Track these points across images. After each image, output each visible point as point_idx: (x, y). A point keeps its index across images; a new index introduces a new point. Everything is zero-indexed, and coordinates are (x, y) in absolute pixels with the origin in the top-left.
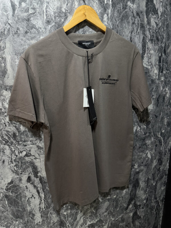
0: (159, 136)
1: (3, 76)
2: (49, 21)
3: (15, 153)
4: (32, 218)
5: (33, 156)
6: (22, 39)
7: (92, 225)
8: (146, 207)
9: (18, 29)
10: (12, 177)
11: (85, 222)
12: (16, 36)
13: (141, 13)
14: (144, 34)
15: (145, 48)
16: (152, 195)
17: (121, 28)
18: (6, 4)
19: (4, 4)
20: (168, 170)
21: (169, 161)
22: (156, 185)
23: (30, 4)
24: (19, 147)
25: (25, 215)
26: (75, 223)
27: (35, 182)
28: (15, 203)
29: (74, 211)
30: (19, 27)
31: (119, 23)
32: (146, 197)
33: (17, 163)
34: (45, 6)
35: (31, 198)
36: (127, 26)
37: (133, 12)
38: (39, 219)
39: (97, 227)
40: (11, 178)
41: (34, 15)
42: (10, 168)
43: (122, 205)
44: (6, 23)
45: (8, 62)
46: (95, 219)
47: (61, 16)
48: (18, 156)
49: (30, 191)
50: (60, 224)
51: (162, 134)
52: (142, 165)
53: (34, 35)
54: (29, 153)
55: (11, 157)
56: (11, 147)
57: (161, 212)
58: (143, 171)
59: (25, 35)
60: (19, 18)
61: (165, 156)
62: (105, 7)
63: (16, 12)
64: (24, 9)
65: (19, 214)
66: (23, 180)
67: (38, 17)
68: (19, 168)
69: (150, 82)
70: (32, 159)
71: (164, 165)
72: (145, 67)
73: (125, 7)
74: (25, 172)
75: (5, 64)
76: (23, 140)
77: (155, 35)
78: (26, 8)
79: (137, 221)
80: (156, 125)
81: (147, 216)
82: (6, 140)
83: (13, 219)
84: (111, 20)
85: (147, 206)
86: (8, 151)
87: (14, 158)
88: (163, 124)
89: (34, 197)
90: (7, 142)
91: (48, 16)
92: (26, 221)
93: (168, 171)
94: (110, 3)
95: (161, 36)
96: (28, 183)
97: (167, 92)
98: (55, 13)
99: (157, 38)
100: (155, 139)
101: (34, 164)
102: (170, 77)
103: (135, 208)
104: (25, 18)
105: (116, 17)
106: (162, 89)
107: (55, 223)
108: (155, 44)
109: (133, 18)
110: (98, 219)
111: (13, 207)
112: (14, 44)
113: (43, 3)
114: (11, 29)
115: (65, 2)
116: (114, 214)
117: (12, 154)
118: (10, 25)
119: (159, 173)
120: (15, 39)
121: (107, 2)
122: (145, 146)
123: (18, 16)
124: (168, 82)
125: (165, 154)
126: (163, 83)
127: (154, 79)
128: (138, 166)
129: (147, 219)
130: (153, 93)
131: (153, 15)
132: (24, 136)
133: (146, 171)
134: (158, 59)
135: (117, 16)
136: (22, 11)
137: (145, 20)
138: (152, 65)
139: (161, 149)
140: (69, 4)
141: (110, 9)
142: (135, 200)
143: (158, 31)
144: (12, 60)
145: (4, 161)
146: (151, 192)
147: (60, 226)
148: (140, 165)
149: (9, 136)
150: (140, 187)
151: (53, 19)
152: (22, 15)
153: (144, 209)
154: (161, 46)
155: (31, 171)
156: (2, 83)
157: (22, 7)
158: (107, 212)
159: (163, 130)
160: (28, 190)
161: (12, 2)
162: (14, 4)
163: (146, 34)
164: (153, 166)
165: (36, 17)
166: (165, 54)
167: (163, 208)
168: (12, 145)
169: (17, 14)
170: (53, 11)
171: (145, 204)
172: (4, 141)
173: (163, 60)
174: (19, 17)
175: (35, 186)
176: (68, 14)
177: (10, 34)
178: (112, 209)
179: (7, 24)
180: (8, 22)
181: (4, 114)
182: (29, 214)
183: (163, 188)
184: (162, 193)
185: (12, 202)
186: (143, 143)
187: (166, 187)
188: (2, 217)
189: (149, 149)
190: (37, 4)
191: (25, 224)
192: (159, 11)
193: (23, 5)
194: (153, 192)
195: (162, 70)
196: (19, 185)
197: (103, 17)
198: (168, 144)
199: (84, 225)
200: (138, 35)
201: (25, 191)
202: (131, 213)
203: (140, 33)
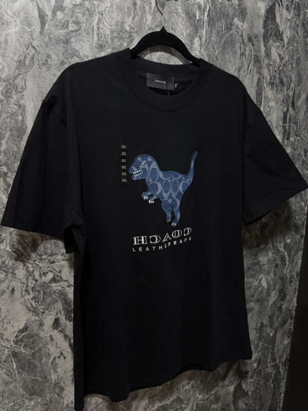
0: (282, 249)
1: (18, 137)
2: (102, 45)
3: (34, 275)
4: (58, 395)
5: (65, 281)
6: (55, 74)
7: (164, 409)
8: (258, 375)
9: (48, 57)
10: (26, 319)
11: (151, 402)
12: (44, 68)
13: (256, 37)
14: (260, 73)
15: (260, 97)
16: (268, 354)
17: (222, 62)
18: (30, 14)
19: (26, 13)
20: (296, 310)
21: (296, 294)
22: (275, 335)
23: (70, 14)
24: (40, 265)
25: (47, 389)
26: (135, 404)
27: (67, 329)
28: (29, 367)
30: (51, 54)
31: (219, 53)
32: (258, 356)
33: (37, 293)
34: (97, 19)
35: (59, 357)
36: (232, 59)
37: (242, 36)
38: (71, 396)
40: (25, 321)
41: (77, 33)
42: (24, 304)
43: (216, 372)
44: (29, 45)
45: (29, 114)
46: (169, 397)
47: (122, 38)
48: (39, 280)
49: (57, 344)
50: (108, 405)
51: (287, 246)
52: (252, 299)
54: (58, 276)
55: (26, 282)
56: (28, 265)
57: (283, 384)
58: (254, 311)
59: (59, 67)
60: (52, 38)
61: (290, 285)
62: (196, 25)
63: (46, 27)
64: (60, 22)
65: (36, 388)
66: (45, 322)
67: (84, 38)
68: (40, 303)
70: (63, 286)
71: (288, 301)
73: (229, 27)
74: (50, 309)
75: (23, 117)
76: (49, 251)
77: (277, 76)
78: (64, 21)
79: (241, 400)
80: (277, 231)
81: (258, 391)
82: (19, 252)
83: (25, 396)
84: (207, 48)
85: (260, 373)
86: (21, 273)
87: (31, 285)
88: (288, 228)
89: (64, 355)
90: (20, 255)
91: (100, 36)
92: (47, 401)
93: (295, 312)
94: (206, 18)
95: (287, 78)
96: (55, 330)
98: (112, 32)
99: (281, 81)
100: (274, 255)
101: (66, 296)
102: (301, 147)
103: (238, 376)
104: (61, 38)
105: (214, 42)
107: (99, 404)
108: (277, 90)
109: (242, 46)
110: (175, 397)
111: (26, 374)
112: (40, 83)
113: (93, 13)
114: (37, 57)
115: (130, 14)
116: (202, 387)
117: (28, 277)
118: (36, 50)
119: (281, 315)
120: (43, 74)
121: (199, 17)
122: (257, 266)
123: (49, 34)
124: (298, 156)
125: (291, 282)
129: (258, 397)
131: (276, 42)
132: (51, 245)
133: (259, 310)
134: (282, 116)
135: (216, 41)
136: (57, 25)
137: (261, 48)
139: (285, 273)
140: (136, 17)
141: (205, 29)
142: (239, 362)
143: (283, 68)
144: (35, 110)
145: (13, 290)
146: (267, 348)
148: (248, 299)
149: (25, 245)
151: (110, 42)
152: (56, 33)
153: (254, 378)
154: (288, 94)
155: (61, 308)
156: (16, 150)
157: (57, 19)
158: (190, 385)
159: (288, 238)
160: (54, 344)
161: (40, 10)
162: (44, 13)
163: (262, 73)
164: (271, 303)
165: (80, 37)
166: (294, 108)
167: (286, 378)
168: (30, 261)
169: (49, 32)
170: (110, 29)
171: (255, 370)
172: (16, 253)
173: (290, 117)
174: (52, 36)
175: (66, 336)
176: (134, 34)
177: (35, 64)
178: (200, 378)
179: (30, 48)
180: (33, 44)
182: (54, 388)
183: (286, 342)
184: (286, 350)
185: (24, 364)
186: (255, 261)
187: (291, 339)
188: (6, 392)
189: (264, 273)
190: (82, 16)
191: (46, 406)
192: (284, 36)
193: (60, 15)
194: (269, 348)
195: (289, 135)
196: (39, 335)
197: (192, 42)
198: (297, 263)
199: (151, 407)
200: (250, 74)
201: (48, 344)
202: (231, 385)
203: (253, 71)
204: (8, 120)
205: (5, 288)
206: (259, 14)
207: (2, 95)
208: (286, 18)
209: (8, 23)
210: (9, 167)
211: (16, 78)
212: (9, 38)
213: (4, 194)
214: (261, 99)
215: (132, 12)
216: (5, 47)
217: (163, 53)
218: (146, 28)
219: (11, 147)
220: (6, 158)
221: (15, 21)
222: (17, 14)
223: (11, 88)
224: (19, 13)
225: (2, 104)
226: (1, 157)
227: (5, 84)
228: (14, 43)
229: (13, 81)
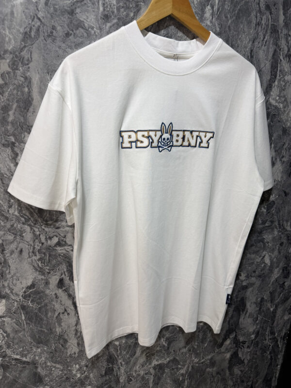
0: (289, 228)
1: (25, 108)
2: (107, 16)
3: (40, 239)
4: (62, 345)
5: (69, 245)
6: (60, 46)
7: (160, 368)
8: (255, 346)
9: (53, 29)
10: (33, 277)
11: (149, 360)
12: (49, 40)
13: (274, 6)
14: (276, 44)
15: (275, 70)
16: (267, 327)
17: (235, 33)
22: (275, 312)
25: (52, 339)
26: (133, 360)
27: (71, 289)
28: (36, 319)
29: (131, 341)
30: (56, 25)
31: (232, 22)
32: (256, 328)
33: (43, 255)
35: (63, 313)
36: (246, 29)
37: (259, 4)
38: (74, 347)
39: (169, 370)
40: (32, 279)
41: (83, 3)
42: (31, 263)
43: (213, 339)
44: (34, 17)
45: (35, 86)
46: (166, 357)
47: (128, 8)
48: (45, 244)
49: (61, 301)
50: (107, 359)
52: (253, 274)
53: (81, 40)
54: (62, 240)
55: (33, 245)
56: (35, 229)
57: (280, 357)
58: (255, 286)
59: (64, 39)
60: (57, 9)
65: (42, 337)
66: (50, 281)
67: (90, 8)
68: (46, 264)
69: (281, 132)
70: (67, 250)
72: (273, 106)
74: (55, 270)
75: (29, 89)
76: (54, 218)
79: (237, 367)
80: (285, 210)
81: (254, 360)
82: (26, 217)
83: (33, 344)
84: (219, 18)
85: (257, 344)
86: (28, 236)
87: (37, 248)
89: (68, 312)
90: (27, 220)
91: (105, 6)
92: (52, 349)
96: (59, 289)
98: (118, 1)
100: (280, 234)
103: (235, 345)
104: (66, 8)
105: (227, 11)
107: (100, 357)
109: (259, 14)
110: (172, 358)
111: (33, 325)
112: (45, 55)
114: (42, 29)
116: (198, 351)
117: (35, 240)
118: (41, 21)
119: (283, 292)
120: (49, 46)
122: (261, 243)
123: (54, 5)
127: (287, 126)
128: (246, 277)
129: (254, 366)
130: (284, 152)
133: (260, 286)
135: (229, 10)
137: (280, 18)
138: (287, 102)
142: (236, 332)
144: (41, 82)
145: (21, 251)
146: (266, 322)
147: (108, 363)
148: (250, 274)
149: (31, 210)
150: (247, 311)
151: (116, 11)
152: (61, 3)
153: (251, 348)
155: (65, 270)
156: (23, 121)
158: (187, 349)
160: (59, 301)
163: (279, 44)
164: (273, 280)
165: (85, 8)
167: (284, 351)
168: (36, 226)
169: (54, 2)
171: (252, 341)
172: (24, 217)
174: (57, 7)
175: (69, 296)
176: (143, 4)
177: (40, 36)
178: (196, 344)
179: (35, 19)
180: (38, 15)
182: (59, 339)
183: (286, 318)
184: (285, 325)
185: (32, 316)
186: (259, 238)
188: (16, 339)
189: (268, 250)
191: (52, 354)
194: (269, 322)
196: (45, 292)
197: (203, 11)
199: (148, 364)
200: (265, 46)
201: (53, 301)
202: (227, 353)
203: (269, 43)
204: (15, 92)
205: (14, 249)
207: (9, 66)
210: (16, 138)
211: (22, 50)
212: (14, 10)
213: (12, 163)
214: (276, 73)
216: (11, 19)
219: (18, 117)
220: (13, 129)
223: (18, 60)
225: (9, 76)
226: (9, 128)
227: (11, 56)
228: (19, 15)
229: (20, 53)
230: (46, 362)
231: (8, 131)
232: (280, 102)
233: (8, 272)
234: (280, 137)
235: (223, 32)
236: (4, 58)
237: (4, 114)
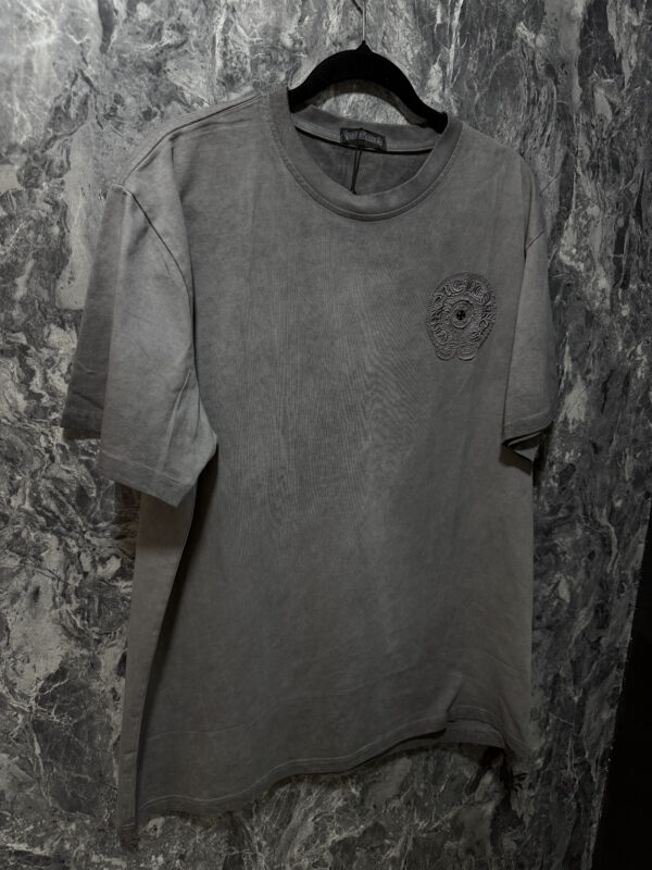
0: (604, 521)
1: (52, 271)
2: (231, 77)
3: (80, 563)
6: (132, 139)
7: (345, 847)
8: (544, 783)
9: (117, 102)
10: (63, 653)
11: (320, 833)
12: (109, 125)
13: (563, 66)
14: (569, 144)
15: (568, 195)
16: (567, 740)
17: (488, 119)
18: (80, 6)
19: (72, 6)
20: (629, 648)
21: (632, 615)
22: (583, 700)
23: (166, 9)
24: (94, 541)
25: (103, 799)
26: (285, 834)
28: (68, 753)
29: (282, 790)
30: (124, 93)
31: (481, 98)
32: (546, 742)
33: (86, 601)
34: (222, 21)
36: (509, 113)
37: (533, 63)
39: (365, 851)
40: (61, 658)
41: (180, 50)
42: (59, 621)
43: (457, 773)
44: (76, 76)
45: (76, 222)
46: (357, 822)
47: (274, 63)
48: (91, 574)
50: (229, 836)
51: (615, 515)
52: (537, 624)
54: (130, 565)
55: (63, 578)
56: (69, 540)
57: (597, 803)
58: (541, 650)
59: (141, 123)
60: (125, 60)
61: (619, 598)
62: (436, 37)
63: (115, 36)
64: (143, 27)
65: (81, 796)
66: (102, 661)
67: (195, 62)
68: (92, 622)
69: (582, 321)
71: (614, 630)
72: (566, 266)
73: (507, 40)
74: (112, 635)
75: (62, 229)
76: (113, 514)
77: (606, 151)
78: (151, 24)
79: (509, 834)
80: (596, 481)
81: (544, 816)
82: (49, 514)
83: (58, 813)
84: (456, 88)
85: (548, 778)
86: (53, 558)
87: (73, 584)
88: (618, 476)
90: (52, 521)
91: (228, 57)
92: (103, 823)
93: (628, 653)
94: (456, 22)
95: (627, 154)
96: (121, 678)
97: (638, 358)
98: (254, 49)
99: (613, 160)
100: (587, 533)
103: (502, 785)
104: (146, 60)
105: (471, 75)
106: (620, 348)
107: (211, 833)
108: (605, 181)
109: (533, 84)
110: (370, 824)
111: (61, 767)
112: (99, 157)
113: (214, 8)
114: (93, 101)
115: (294, 10)
116: (426, 804)
117: (68, 567)
118: (91, 85)
119: (597, 659)
120: (107, 138)
121: (442, 19)
122: (550, 554)
123: (120, 52)
124: (644, 322)
125: (621, 590)
126: (628, 326)
127: (594, 309)
129: (544, 829)
130: (589, 362)
131: (605, 77)
132: (118, 500)
133: (551, 647)
134: (615, 237)
135: (477, 73)
136: (138, 33)
137: (573, 90)
138: (592, 259)
139: (608, 572)
140: (307, 19)
141: (453, 46)
142: (505, 755)
143: (619, 134)
144: (89, 214)
145: (36, 593)
146: (565, 727)
147: (230, 845)
149: (61, 498)
151: (249, 70)
152: (136, 49)
153: (537, 789)
154: (627, 189)
156: (47, 298)
157: (137, 20)
158: (402, 799)
159: (618, 499)
160: (120, 706)
162: (109, 6)
163: (574, 142)
164: (576, 633)
165: (183, 59)
166: (639, 221)
167: (603, 790)
168: (72, 533)
169: (119, 46)
170: (250, 42)
171: (539, 772)
172: (44, 515)
173: (630, 241)
174: (124, 56)
176: (302, 55)
177: (89, 116)
178: (422, 786)
179: (79, 81)
180: (85, 72)
181: (50, 415)
183: (606, 715)
184: (605, 732)
185: (56, 747)
186: (546, 544)
187: (618, 710)
188: (19, 803)
189: (565, 570)
190: (191, 13)
191: (102, 834)
192: (625, 63)
193: (143, 11)
194: (571, 726)
195: (627, 278)
196: (88, 686)
197: (425, 74)
198: (635, 550)
199: (318, 842)
200: (547, 146)
201: (107, 707)
202: (487, 802)
203: (555, 138)
204: (31, 235)
205: (19, 589)
206: (572, 14)
207: (19, 180)
208: (630, 24)
209: (31, 27)
210: (31, 336)
211: (48, 144)
212: (34, 60)
213: (20, 391)
214: (570, 200)
215: (297, 7)
216: (26, 78)
217: (362, 96)
218: (328, 42)
219: (36, 291)
220: (25, 316)
221: (49, 24)
222: (52, 8)
223: (39, 167)
224: (57, 6)
225: (18, 201)
226: (16, 313)
227: (24, 157)
228: (44, 71)
229: (43, 152)
230: (87, 855)
231: (13, 321)
232: (578, 260)
233: (4, 642)
234: (580, 331)
235: (465, 116)
236: (8, 162)
237: (4, 282)
